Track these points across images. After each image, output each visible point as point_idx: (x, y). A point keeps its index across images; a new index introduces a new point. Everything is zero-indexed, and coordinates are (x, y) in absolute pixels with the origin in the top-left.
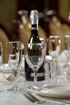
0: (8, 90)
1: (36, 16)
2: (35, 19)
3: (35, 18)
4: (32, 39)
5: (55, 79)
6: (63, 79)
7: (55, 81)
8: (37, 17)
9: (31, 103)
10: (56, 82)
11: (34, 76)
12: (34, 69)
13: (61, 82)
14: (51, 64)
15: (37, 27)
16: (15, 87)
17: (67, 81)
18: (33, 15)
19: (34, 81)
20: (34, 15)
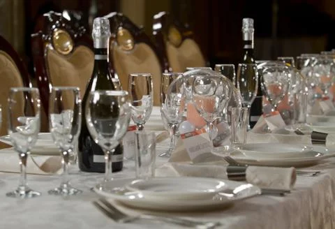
0: (51, 192)
1: (106, 30)
2: (104, 36)
3: (103, 33)
4: (95, 80)
5: (150, 168)
6: (166, 168)
7: (150, 173)
8: (106, 33)
9: (111, 222)
10: (153, 175)
11: (107, 162)
12: (106, 147)
13: (162, 176)
14: (140, 137)
15: (106, 54)
16: (65, 186)
17: (176, 172)
18: (98, 28)
19: (104, 172)
20: (101, 28)
